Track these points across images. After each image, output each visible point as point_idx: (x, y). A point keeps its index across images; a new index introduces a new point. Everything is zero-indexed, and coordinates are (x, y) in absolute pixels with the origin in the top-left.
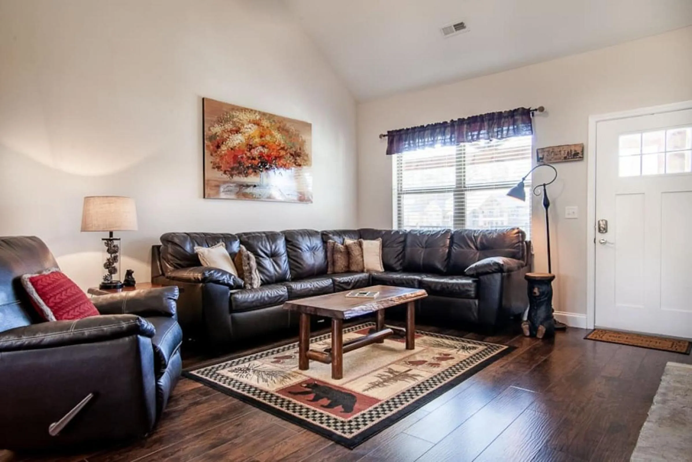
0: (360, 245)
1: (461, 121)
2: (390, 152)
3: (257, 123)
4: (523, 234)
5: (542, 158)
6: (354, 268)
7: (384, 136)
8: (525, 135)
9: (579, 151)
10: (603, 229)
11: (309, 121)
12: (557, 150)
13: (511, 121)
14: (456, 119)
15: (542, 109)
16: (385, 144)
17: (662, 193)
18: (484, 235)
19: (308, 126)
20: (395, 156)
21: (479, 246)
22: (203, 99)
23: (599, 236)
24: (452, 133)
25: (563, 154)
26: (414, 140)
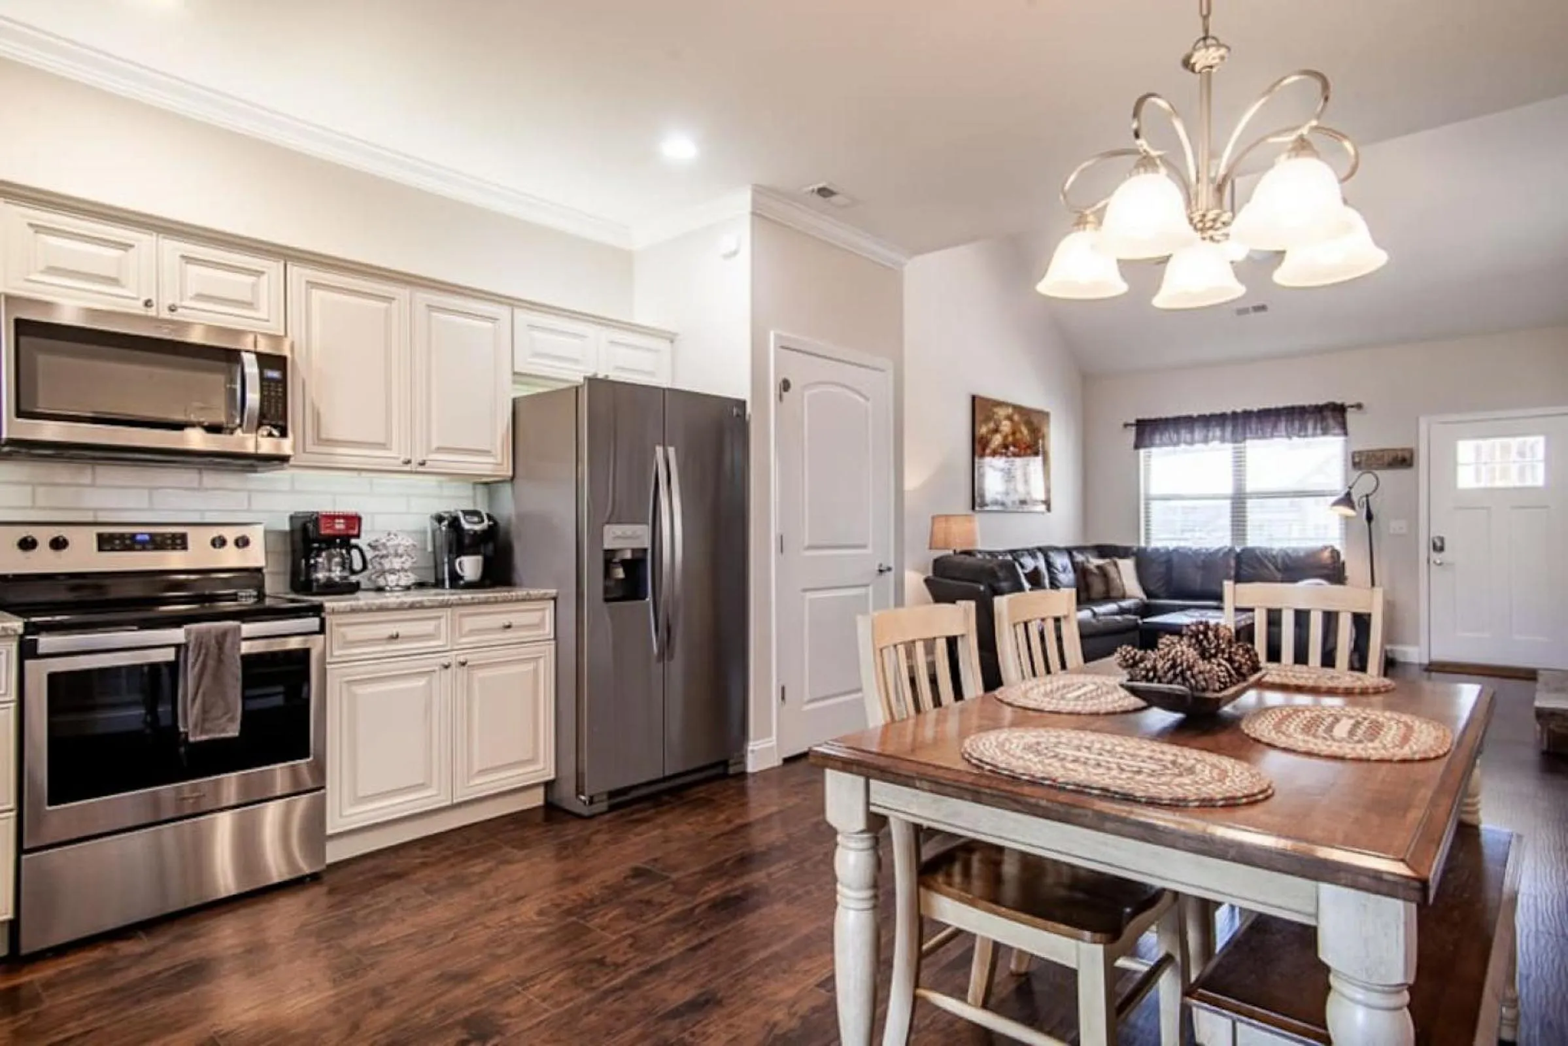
0: (1116, 565)
1: (1247, 415)
2: (1137, 446)
3: (1010, 418)
4: (1338, 554)
5: (1359, 463)
6: (1113, 594)
7: (1131, 425)
8: (1335, 435)
9: (1407, 455)
10: (1439, 548)
11: (1046, 409)
12: (1379, 454)
13: (1319, 416)
14: (1239, 410)
15: (1359, 406)
16: (1131, 434)
17: (1514, 508)
18: (1286, 555)
19: (1046, 415)
20: (1142, 452)
21: (1280, 566)
22: (974, 398)
23: (1436, 557)
24: (1234, 427)
25: (1387, 459)
26: (1178, 433)
